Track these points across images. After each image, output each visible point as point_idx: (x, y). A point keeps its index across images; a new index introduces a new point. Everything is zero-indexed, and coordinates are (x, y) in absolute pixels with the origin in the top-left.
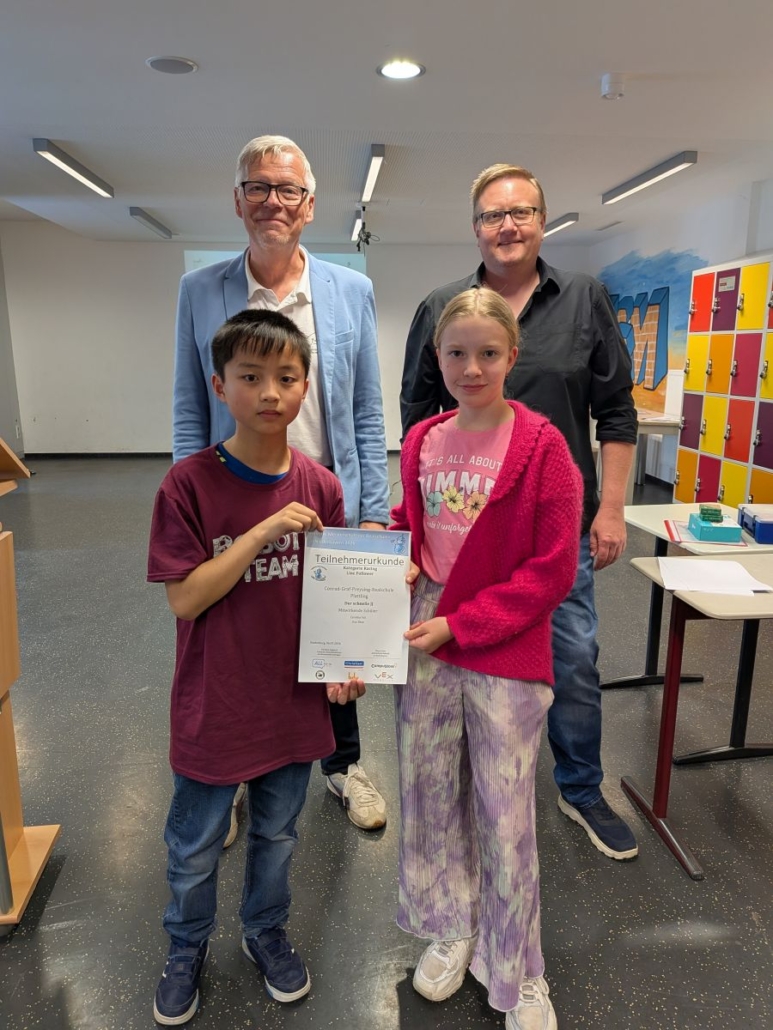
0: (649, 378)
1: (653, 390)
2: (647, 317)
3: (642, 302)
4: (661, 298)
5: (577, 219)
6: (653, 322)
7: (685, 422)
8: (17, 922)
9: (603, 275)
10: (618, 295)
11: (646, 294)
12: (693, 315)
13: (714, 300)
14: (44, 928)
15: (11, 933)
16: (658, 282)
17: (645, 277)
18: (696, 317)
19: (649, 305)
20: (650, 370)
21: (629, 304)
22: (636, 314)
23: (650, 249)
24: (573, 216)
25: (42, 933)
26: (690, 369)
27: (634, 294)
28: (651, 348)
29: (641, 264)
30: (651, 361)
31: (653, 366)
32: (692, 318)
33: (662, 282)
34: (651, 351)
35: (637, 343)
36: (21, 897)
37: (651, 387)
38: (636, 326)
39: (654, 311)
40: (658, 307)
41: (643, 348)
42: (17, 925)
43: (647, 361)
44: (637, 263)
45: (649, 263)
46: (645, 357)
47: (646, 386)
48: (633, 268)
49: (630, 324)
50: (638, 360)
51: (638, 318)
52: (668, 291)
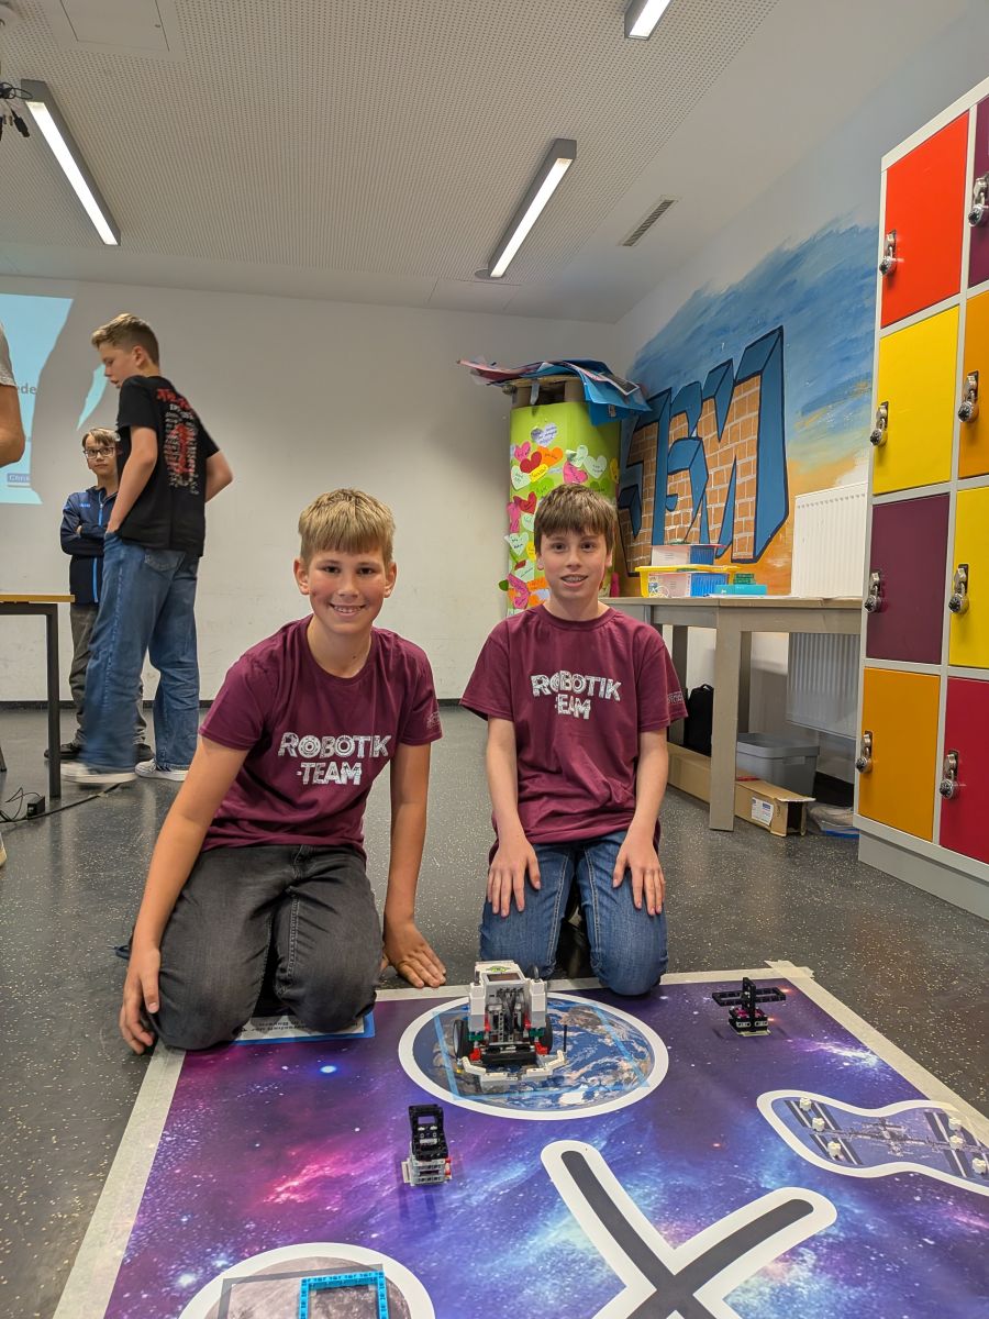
0: (744, 536)
1: (755, 559)
2: (734, 411)
3: (724, 381)
4: (765, 355)
5: (572, 155)
6: (747, 416)
7: (883, 589)
9: (640, 363)
10: (670, 390)
11: (730, 361)
16: (755, 327)
17: (724, 330)
18: (900, 279)
19: (736, 383)
20: (745, 519)
21: (691, 400)
22: (709, 413)
27: (701, 375)
28: (746, 470)
29: (714, 310)
30: (746, 500)
31: (751, 510)
32: (889, 282)
33: (765, 324)
34: (746, 479)
35: (711, 472)
37: (750, 555)
38: (708, 436)
39: (752, 389)
40: (758, 378)
41: (726, 478)
43: (738, 502)
44: (707, 309)
45: (734, 297)
46: (731, 494)
47: (736, 555)
48: (698, 324)
49: (699, 439)
50: (716, 506)
51: (713, 420)
52: (781, 335)
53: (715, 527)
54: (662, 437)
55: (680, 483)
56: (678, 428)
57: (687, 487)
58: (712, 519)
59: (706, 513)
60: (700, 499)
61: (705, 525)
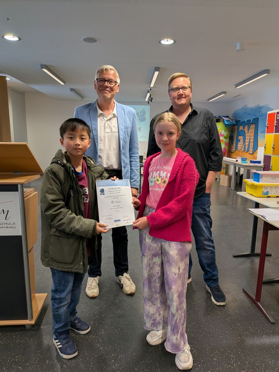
0: (251, 150)
1: (253, 154)
2: (250, 129)
3: (249, 123)
4: (256, 122)
5: (226, 94)
6: (252, 130)
7: (264, 165)
8: (34, 324)
9: (234, 113)
10: (240, 121)
11: (250, 120)
12: (268, 127)
13: (275, 122)
14: (42, 327)
15: (32, 328)
16: (254, 116)
17: (250, 114)
18: (268, 128)
19: (251, 124)
20: (251, 147)
21: (243, 124)
22: (246, 127)
23: (251, 104)
24: (224, 93)
25: (42, 329)
26: (267, 146)
27: (245, 120)
28: (252, 139)
29: (248, 110)
30: (252, 144)
31: (252, 146)
32: (267, 128)
33: (256, 116)
34: (252, 140)
35: (246, 138)
36: (36, 315)
37: (252, 153)
38: (246, 131)
39: (253, 126)
40: (254, 125)
41: (249, 139)
42: (34, 325)
43: (250, 144)
44: (247, 109)
45: (251, 109)
46: (250, 142)
47: (250, 153)
48: (246, 111)
49: (244, 131)
50: (247, 144)
51: (247, 129)
52: (258, 119)
53: (247, 147)
54: (238, 129)
55: (241, 138)
56: (241, 128)
57: (242, 139)
58: (246, 146)
59: (245, 144)
60: (244, 142)
61: (245, 146)
